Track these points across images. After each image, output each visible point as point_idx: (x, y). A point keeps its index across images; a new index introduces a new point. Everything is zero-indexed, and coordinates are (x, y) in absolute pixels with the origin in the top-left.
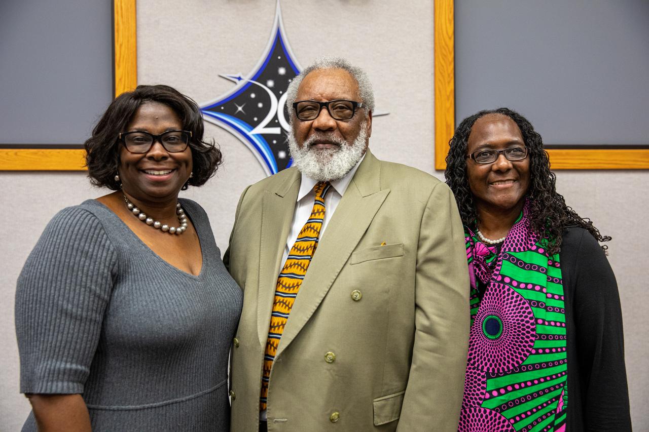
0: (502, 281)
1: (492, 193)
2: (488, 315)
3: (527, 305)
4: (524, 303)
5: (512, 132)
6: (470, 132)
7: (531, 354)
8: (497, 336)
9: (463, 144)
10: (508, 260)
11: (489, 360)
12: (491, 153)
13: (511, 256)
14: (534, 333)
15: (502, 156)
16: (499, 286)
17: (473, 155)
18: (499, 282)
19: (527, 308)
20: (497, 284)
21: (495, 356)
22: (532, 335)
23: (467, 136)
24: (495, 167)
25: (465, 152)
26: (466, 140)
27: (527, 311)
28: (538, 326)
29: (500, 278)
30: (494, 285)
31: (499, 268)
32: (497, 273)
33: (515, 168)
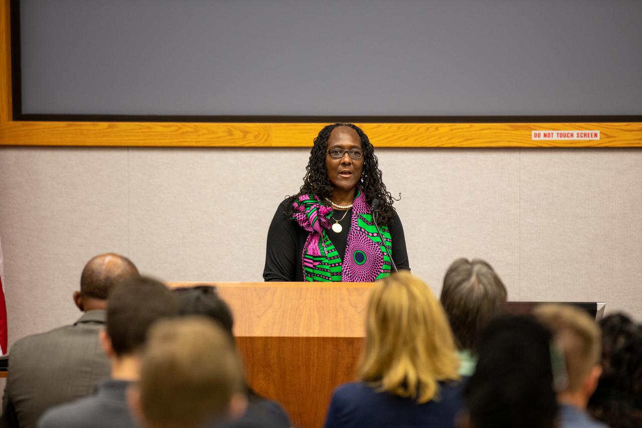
0: (361, 230)
1: (339, 179)
2: (356, 250)
3: (377, 245)
4: (375, 244)
5: (354, 140)
6: (329, 136)
7: (381, 272)
8: (363, 263)
9: (324, 142)
10: (360, 218)
11: (359, 277)
12: (341, 152)
13: (361, 216)
14: (382, 261)
15: (346, 154)
16: (360, 233)
17: (329, 151)
18: (359, 231)
19: (377, 247)
20: (358, 232)
21: (362, 275)
22: (382, 262)
23: (328, 138)
24: (342, 162)
25: (325, 148)
26: (327, 141)
28: (384, 256)
29: (359, 229)
30: (357, 233)
31: (357, 223)
32: (357, 226)
33: (353, 164)
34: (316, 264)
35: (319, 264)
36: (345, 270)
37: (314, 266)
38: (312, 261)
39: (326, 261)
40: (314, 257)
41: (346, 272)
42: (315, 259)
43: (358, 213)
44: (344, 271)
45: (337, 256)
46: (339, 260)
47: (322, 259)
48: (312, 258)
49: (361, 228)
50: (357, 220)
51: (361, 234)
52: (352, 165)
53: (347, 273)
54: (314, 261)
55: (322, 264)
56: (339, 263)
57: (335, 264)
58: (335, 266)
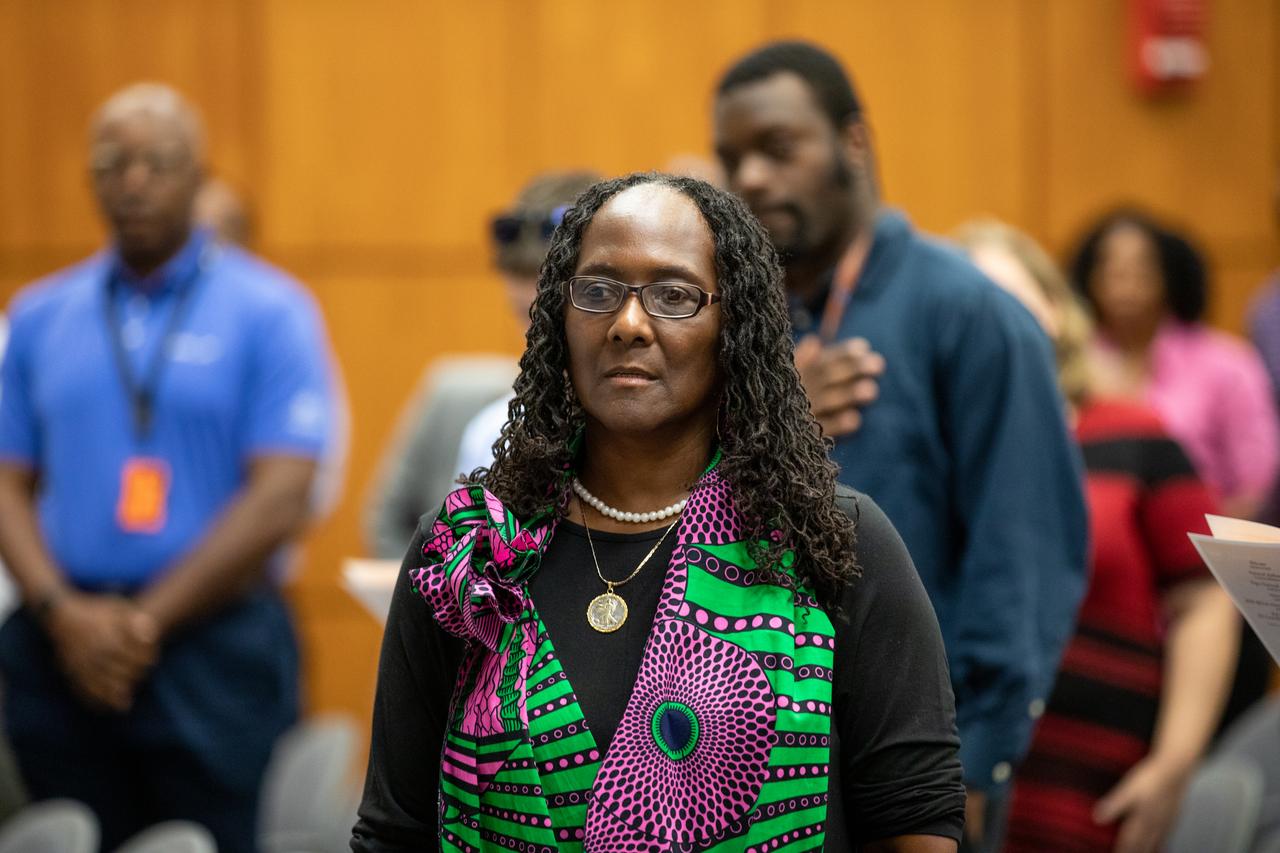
0: (691, 618)
8: (688, 752)
10: (701, 565)
12: (613, 290)
13: (706, 554)
14: (773, 732)
16: (685, 630)
18: (684, 619)
20: (680, 624)
27: (756, 680)
28: (780, 714)
29: (685, 610)
30: (674, 627)
31: (682, 585)
32: (679, 597)
33: (659, 338)
34: (489, 768)
35: (503, 768)
36: (602, 791)
37: (482, 778)
38: (472, 762)
39: (527, 750)
40: (480, 742)
41: (605, 797)
42: (485, 750)
43: (695, 540)
44: (599, 794)
45: (578, 723)
46: (586, 740)
47: (510, 745)
48: (472, 746)
49: (694, 607)
50: (683, 573)
51: (690, 634)
52: (655, 347)
53: (608, 804)
54: (481, 759)
55: (511, 768)
56: (586, 753)
57: (570, 758)
58: (572, 765)
